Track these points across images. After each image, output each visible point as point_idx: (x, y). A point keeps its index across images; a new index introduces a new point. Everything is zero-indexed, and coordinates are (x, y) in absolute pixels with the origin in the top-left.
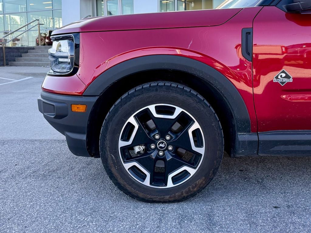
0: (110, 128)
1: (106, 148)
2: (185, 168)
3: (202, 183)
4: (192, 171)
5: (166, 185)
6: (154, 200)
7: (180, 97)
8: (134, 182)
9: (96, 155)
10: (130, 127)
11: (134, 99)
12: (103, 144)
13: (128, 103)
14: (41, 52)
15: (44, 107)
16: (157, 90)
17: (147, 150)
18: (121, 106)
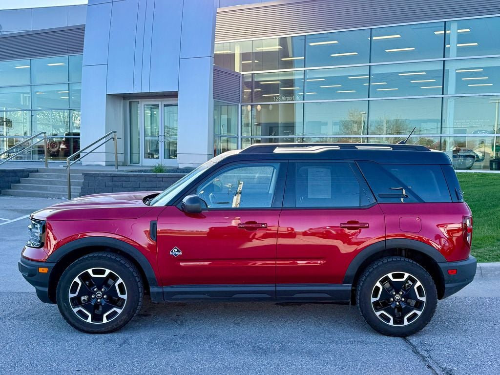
0: (62, 286)
1: (60, 299)
2: (114, 309)
3: (126, 318)
4: (119, 311)
5: (102, 321)
6: (95, 331)
7: (108, 263)
8: (80, 320)
9: (54, 302)
10: (76, 284)
11: (78, 266)
12: (58, 296)
13: (73, 269)
14: (46, 176)
15: (22, 269)
16: (92, 259)
17: (90, 299)
18: (69, 271)
